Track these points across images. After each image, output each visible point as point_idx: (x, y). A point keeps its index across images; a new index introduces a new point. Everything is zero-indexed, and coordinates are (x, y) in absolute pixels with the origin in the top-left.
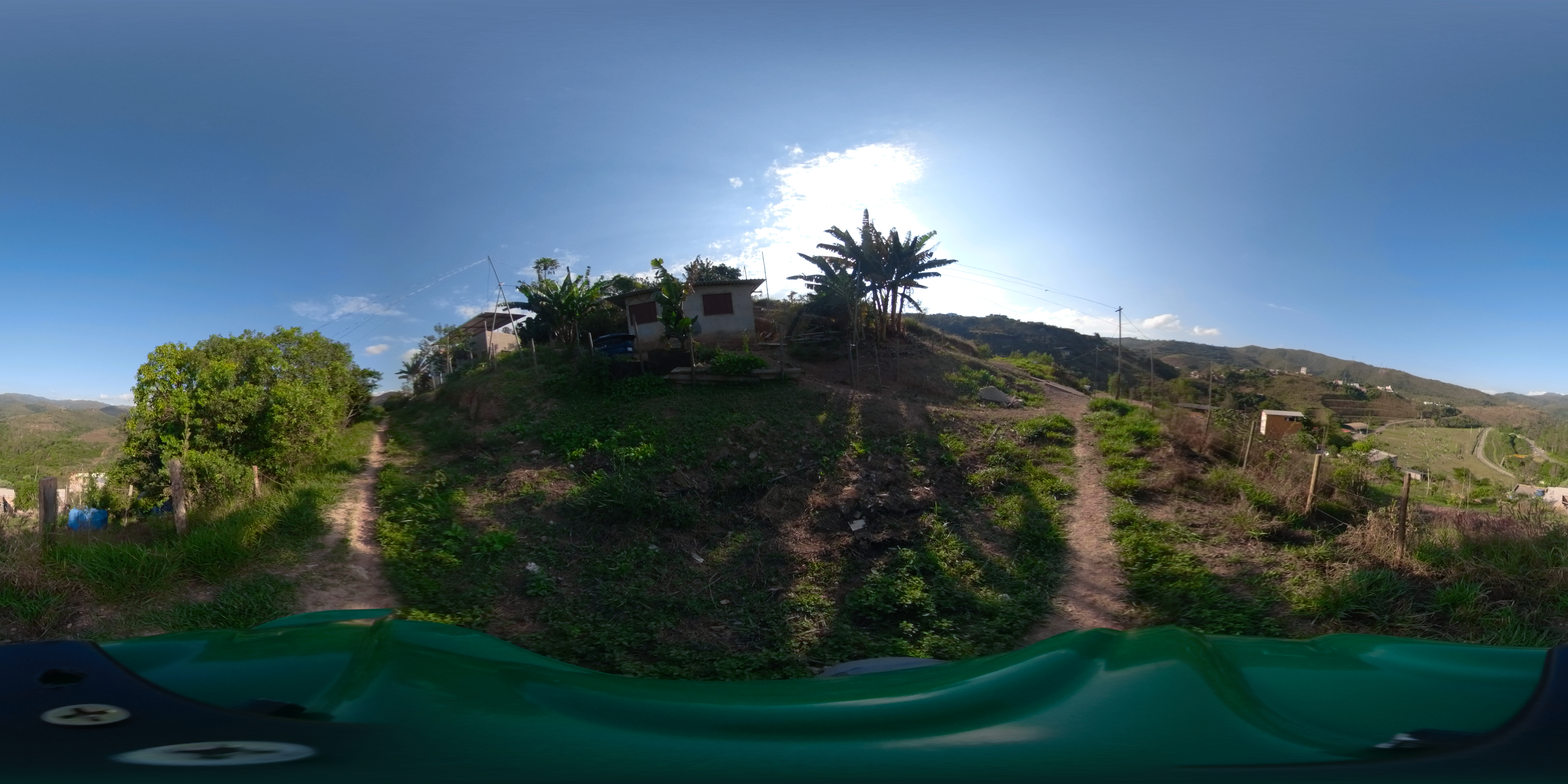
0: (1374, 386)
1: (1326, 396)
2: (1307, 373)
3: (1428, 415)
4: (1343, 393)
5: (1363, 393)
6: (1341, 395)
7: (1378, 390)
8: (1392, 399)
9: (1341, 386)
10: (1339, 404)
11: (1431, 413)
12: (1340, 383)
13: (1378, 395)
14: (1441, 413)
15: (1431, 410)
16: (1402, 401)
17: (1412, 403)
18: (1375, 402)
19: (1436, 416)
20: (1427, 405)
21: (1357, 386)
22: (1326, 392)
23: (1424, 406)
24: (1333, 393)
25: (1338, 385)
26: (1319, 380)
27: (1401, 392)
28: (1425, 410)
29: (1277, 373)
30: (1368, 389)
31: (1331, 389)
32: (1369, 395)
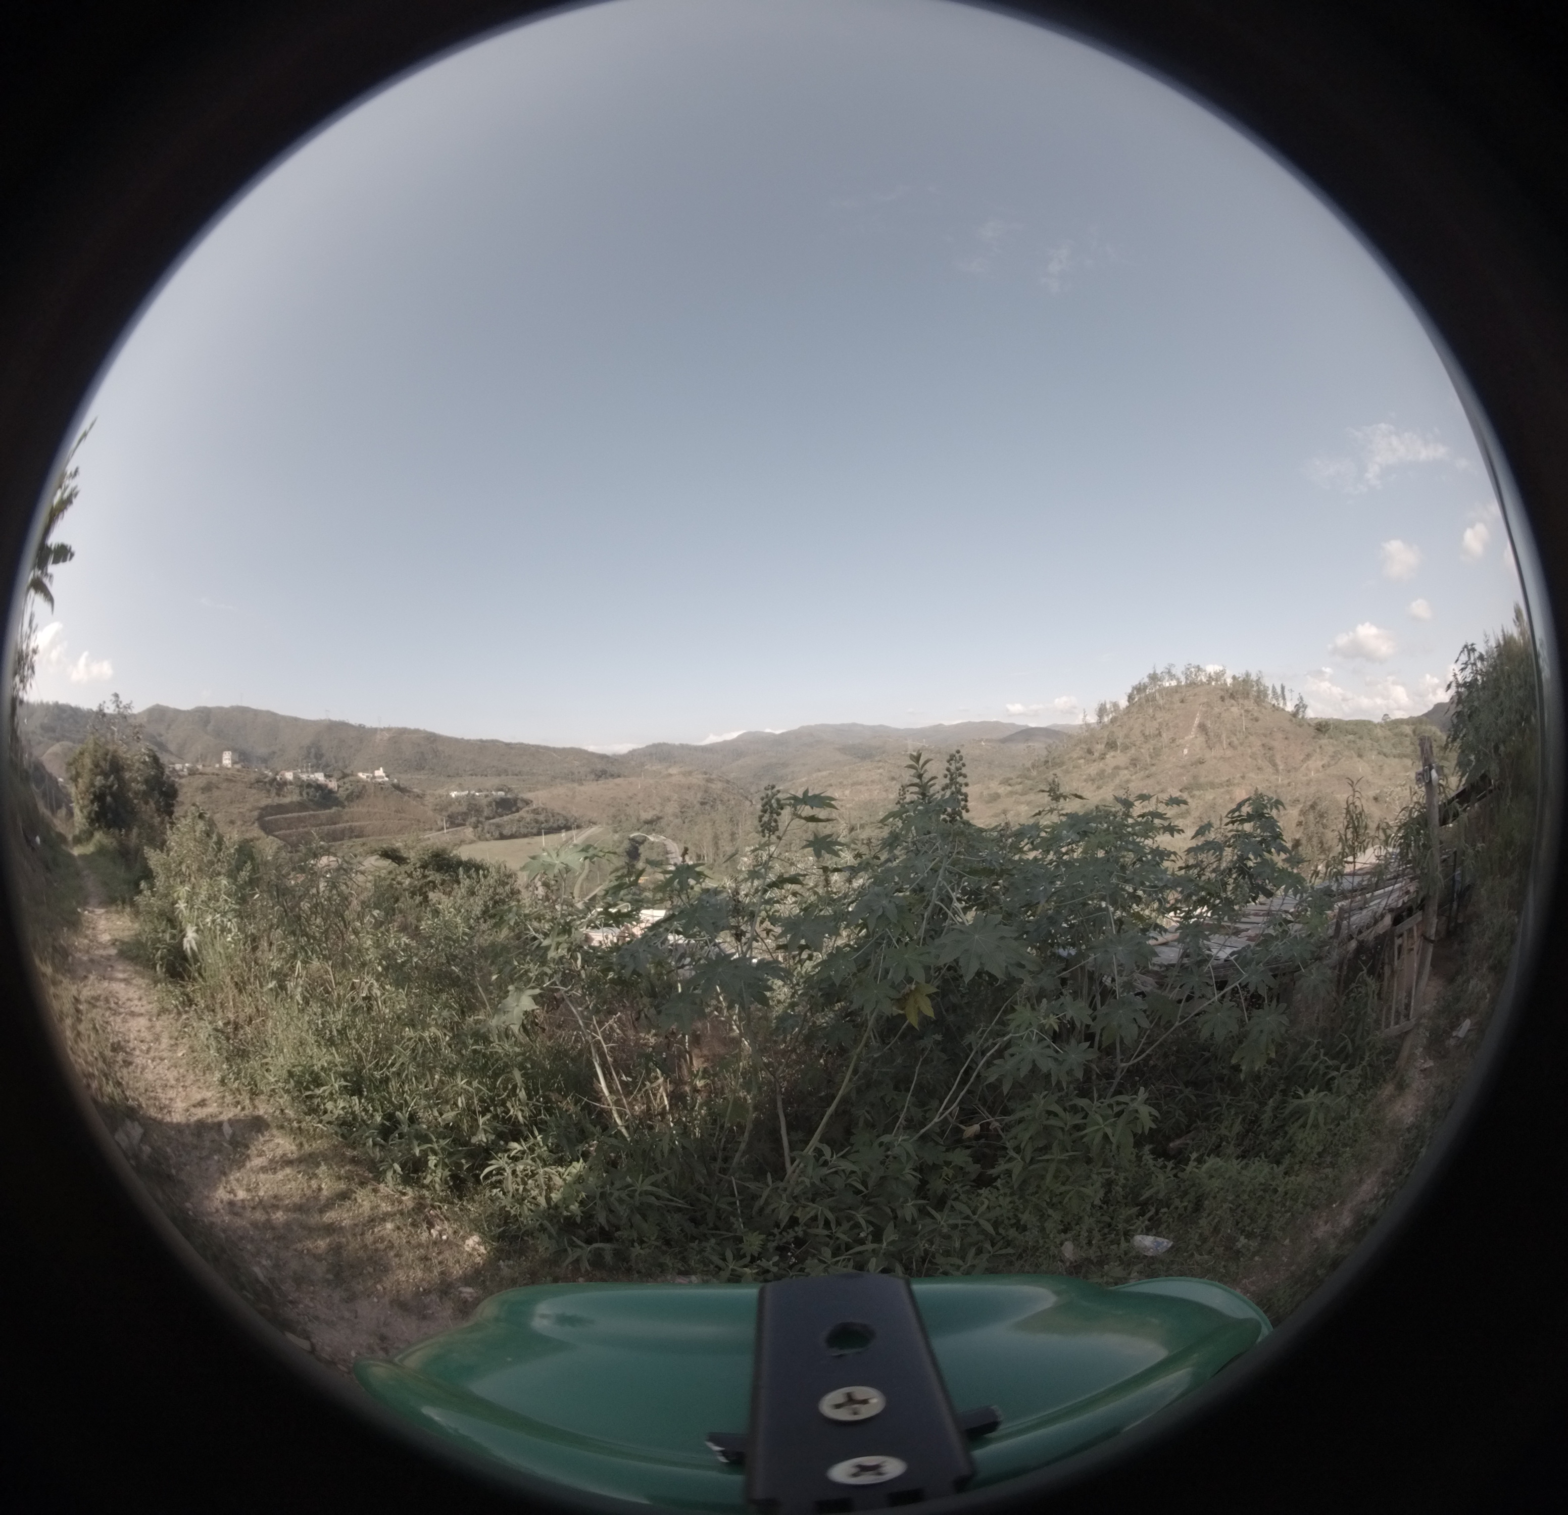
0: (352, 775)
1: (267, 807)
2: (234, 763)
3: (459, 821)
4: (295, 798)
5: (331, 791)
6: (292, 803)
7: (359, 781)
8: (385, 797)
9: (291, 783)
10: (290, 824)
11: (465, 815)
12: (289, 776)
13: (359, 793)
14: (486, 812)
15: (464, 808)
16: (406, 798)
17: (428, 798)
18: (357, 809)
19: (474, 819)
20: (457, 798)
21: (320, 777)
22: (264, 802)
23: (451, 802)
24: (277, 800)
25: (285, 783)
26: (253, 777)
27: (403, 779)
28: (453, 809)
29: (186, 772)
30: (341, 783)
31: (274, 792)
32: (342, 794)
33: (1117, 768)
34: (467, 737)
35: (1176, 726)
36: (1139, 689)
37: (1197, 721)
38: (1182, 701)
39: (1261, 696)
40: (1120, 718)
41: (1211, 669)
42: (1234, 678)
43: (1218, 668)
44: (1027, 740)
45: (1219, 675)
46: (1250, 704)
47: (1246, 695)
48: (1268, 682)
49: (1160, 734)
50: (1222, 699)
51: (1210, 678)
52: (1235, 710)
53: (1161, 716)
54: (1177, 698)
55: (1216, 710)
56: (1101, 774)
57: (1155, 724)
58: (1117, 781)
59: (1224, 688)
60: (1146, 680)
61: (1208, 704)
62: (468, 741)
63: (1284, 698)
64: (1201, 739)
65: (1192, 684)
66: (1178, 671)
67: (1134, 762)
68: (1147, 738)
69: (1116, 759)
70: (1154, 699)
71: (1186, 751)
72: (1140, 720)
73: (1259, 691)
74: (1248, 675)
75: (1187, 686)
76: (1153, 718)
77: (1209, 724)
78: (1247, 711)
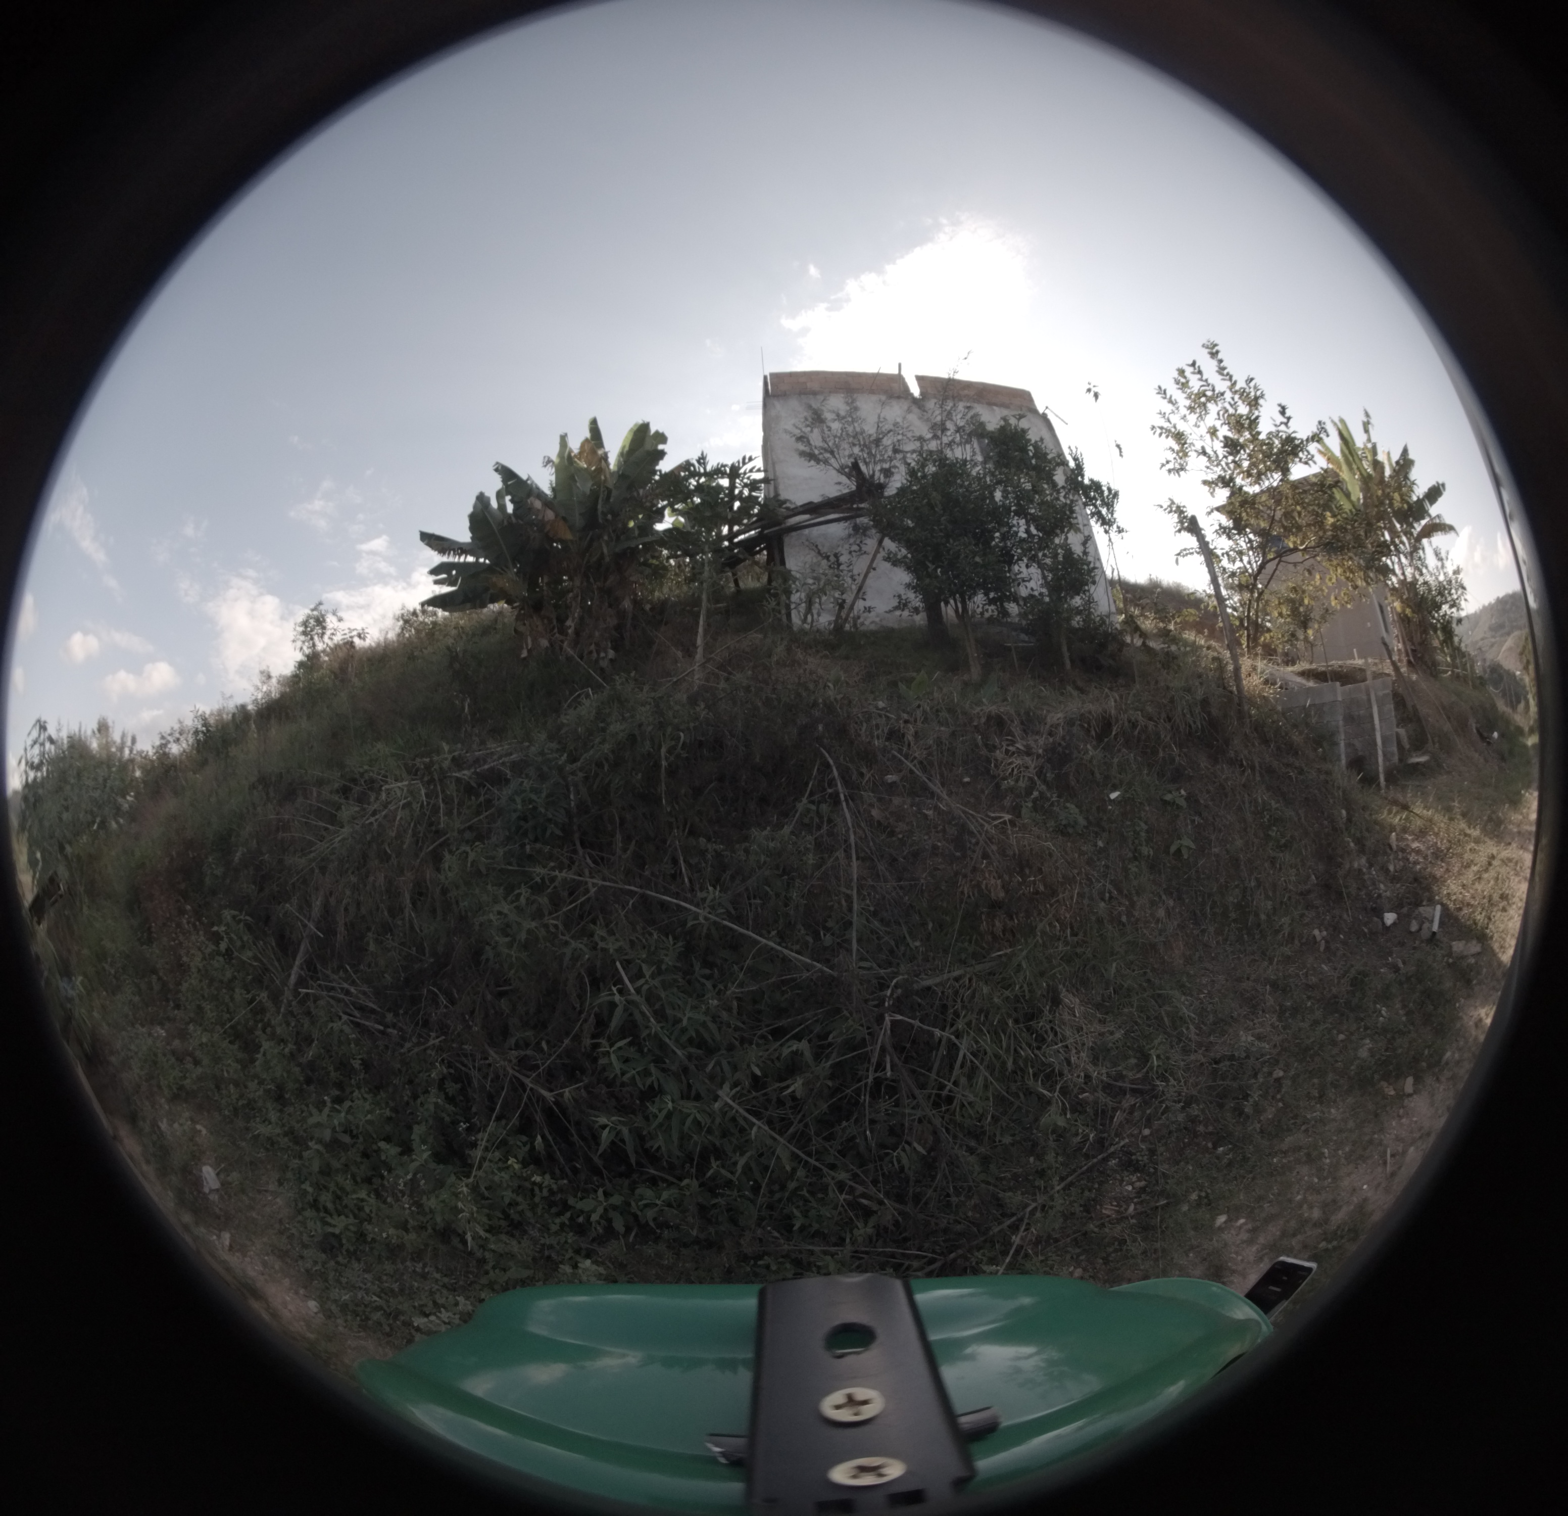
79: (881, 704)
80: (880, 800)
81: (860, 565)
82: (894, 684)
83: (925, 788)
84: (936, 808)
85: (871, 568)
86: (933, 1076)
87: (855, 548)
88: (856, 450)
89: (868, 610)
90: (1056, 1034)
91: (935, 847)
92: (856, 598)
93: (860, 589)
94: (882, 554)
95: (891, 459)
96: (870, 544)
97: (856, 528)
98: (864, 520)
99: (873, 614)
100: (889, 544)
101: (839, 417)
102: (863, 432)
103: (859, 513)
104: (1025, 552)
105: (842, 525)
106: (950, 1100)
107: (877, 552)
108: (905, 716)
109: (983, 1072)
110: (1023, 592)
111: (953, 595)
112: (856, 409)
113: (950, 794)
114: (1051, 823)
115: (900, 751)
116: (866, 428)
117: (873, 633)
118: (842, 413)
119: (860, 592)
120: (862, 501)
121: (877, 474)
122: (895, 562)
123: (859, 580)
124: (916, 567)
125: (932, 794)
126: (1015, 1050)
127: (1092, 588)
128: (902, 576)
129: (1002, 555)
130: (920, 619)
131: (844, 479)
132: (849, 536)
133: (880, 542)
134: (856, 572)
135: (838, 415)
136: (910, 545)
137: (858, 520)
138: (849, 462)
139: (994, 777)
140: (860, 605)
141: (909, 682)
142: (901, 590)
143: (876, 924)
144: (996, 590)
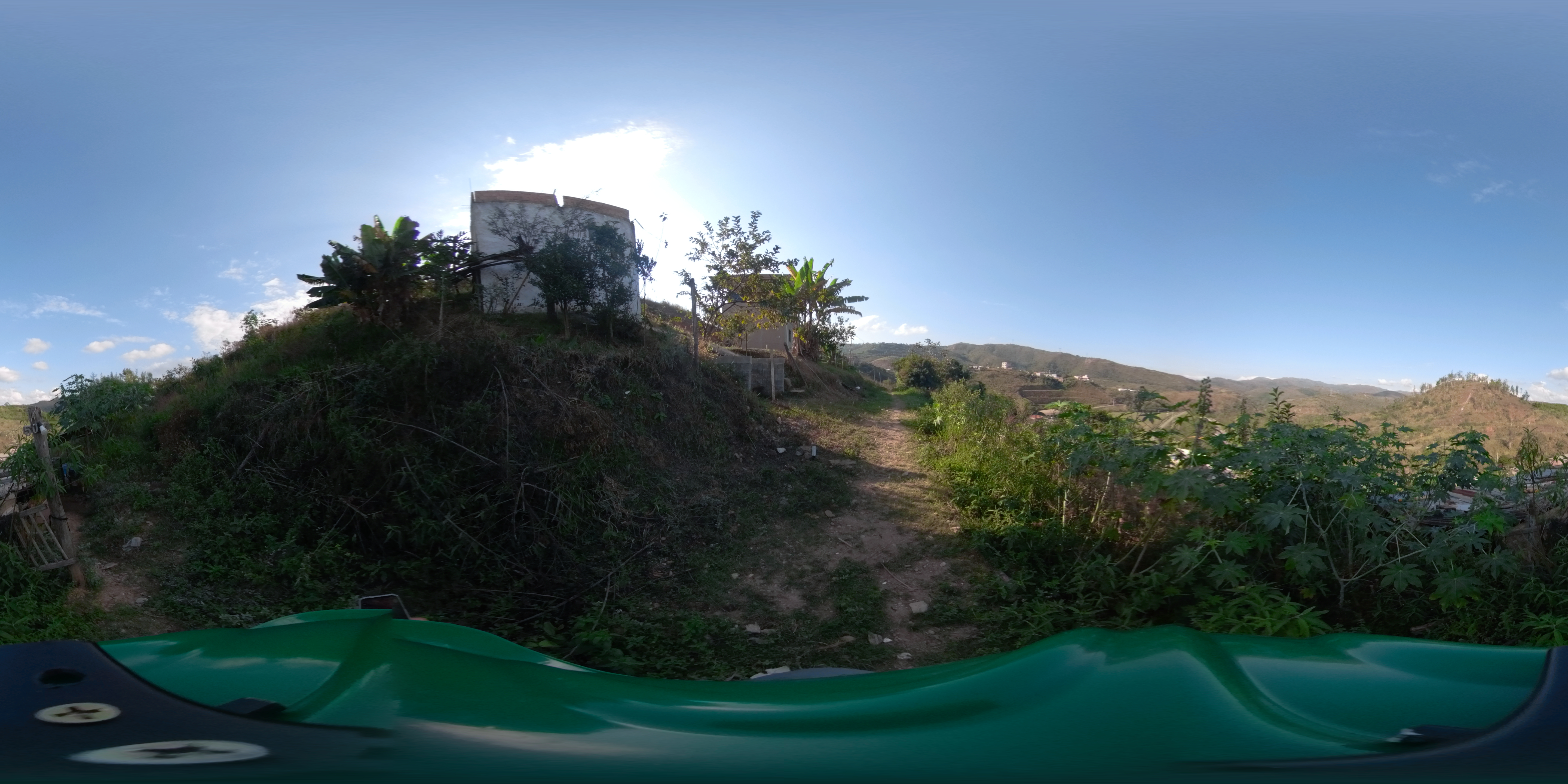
0: (1071, 376)
1: (1025, 388)
2: (1008, 367)
4: (1040, 383)
5: (1060, 383)
6: (1038, 385)
7: (1075, 379)
8: (1087, 388)
9: (1038, 377)
10: (1035, 394)
11: (1124, 399)
12: (1038, 374)
13: (1074, 385)
14: (1134, 399)
15: (1123, 396)
16: (1098, 389)
17: (1107, 389)
18: (1071, 391)
19: (1127, 401)
20: (1121, 391)
21: (1054, 376)
22: (1024, 384)
23: (1118, 392)
24: (1030, 384)
25: (1035, 377)
26: (1018, 373)
27: (1097, 381)
28: (1119, 396)
29: (977, 369)
30: (1065, 379)
31: (1029, 380)
32: (1065, 384)
33: (1427, 413)
34: (1129, 365)
35: (1459, 398)
36: (1443, 380)
37: (1470, 397)
38: (1463, 387)
39: (1505, 389)
40: (1431, 391)
41: (1481, 375)
42: (1492, 380)
43: (1484, 376)
44: (1385, 396)
45: (1484, 379)
46: (1499, 392)
47: (1497, 388)
48: (1509, 384)
49: (1450, 400)
50: (1484, 389)
51: (1479, 379)
52: (1490, 394)
53: (1451, 393)
54: (1461, 386)
55: (1480, 393)
56: (1419, 415)
57: (1449, 396)
58: (1427, 418)
59: (1486, 384)
60: (1447, 376)
61: (1476, 390)
62: (1130, 367)
63: (1517, 391)
64: (1471, 405)
65: (1469, 381)
66: (1464, 374)
67: (1436, 411)
68: (1443, 401)
69: (1429, 409)
70: (1449, 385)
71: (1462, 409)
72: (1441, 393)
73: (1504, 387)
74: (1499, 380)
75: (1467, 381)
76: (1448, 393)
77: (1476, 398)
78: (1496, 395)
79: (522, 348)
80: (520, 389)
81: (518, 284)
82: (529, 339)
83: (541, 385)
84: (545, 394)
85: (523, 285)
86: (546, 511)
87: (516, 276)
88: (521, 230)
89: (520, 304)
90: (604, 495)
91: (544, 411)
92: (514, 299)
93: (516, 295)
94: (528, 280)
95: (539, 236)
96: (523, 274)
97: (517, 267)
98: (521, 263)
99: (522, 306)
100: (533, 276)
101: (514, 214)
102: (526, 222)
103: (519, 260)
104: (599, 284)
105: (510, 265)
106: (555, 523)
107: (526, 278)
108: (533, 353)
109: (570, 512)
110: (596, 301)
111: (560, 300)
112: (524, 210)
113: (551, 388)
114: (597, 403)
115: (530, 369)
116: (528, 220)
117: (522, 315)
118: (516, 212)
119: (516, 296)
120: (521, 254)
121: (531, 242)
122: (533, 283)
123: (516, 290)
124: (544, 286)
125: (544, 388)
126: (585, 502)
127: (630, 303)
128: (537, 290)
129: (588, 284)
130: (544, 310)
131: (513, 244)
132: (514, 270)
133: (528, 274)
134: (515, 287)
135: (513, 213)
136: (542, 276)
137: (518, 263)
138: (517, 235)
139: (572, 382)
140: (516, 302)
141: (535, 338)
142: (536, 297)
143: (518, 444)
144: (582, 299)
